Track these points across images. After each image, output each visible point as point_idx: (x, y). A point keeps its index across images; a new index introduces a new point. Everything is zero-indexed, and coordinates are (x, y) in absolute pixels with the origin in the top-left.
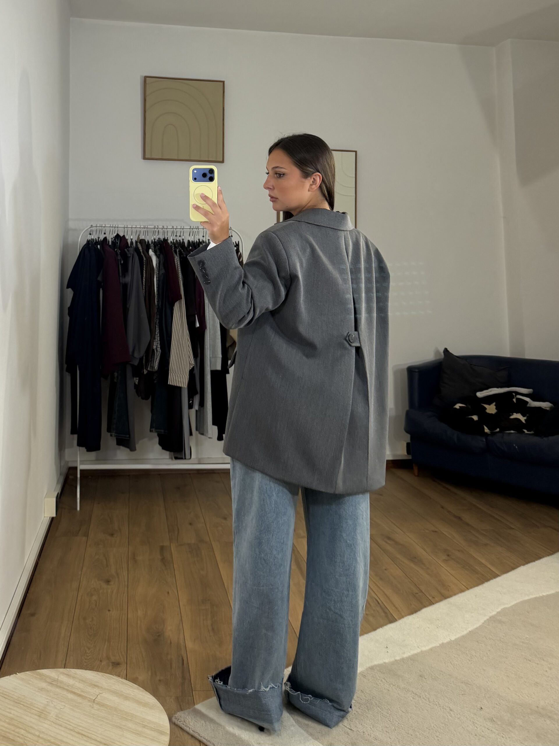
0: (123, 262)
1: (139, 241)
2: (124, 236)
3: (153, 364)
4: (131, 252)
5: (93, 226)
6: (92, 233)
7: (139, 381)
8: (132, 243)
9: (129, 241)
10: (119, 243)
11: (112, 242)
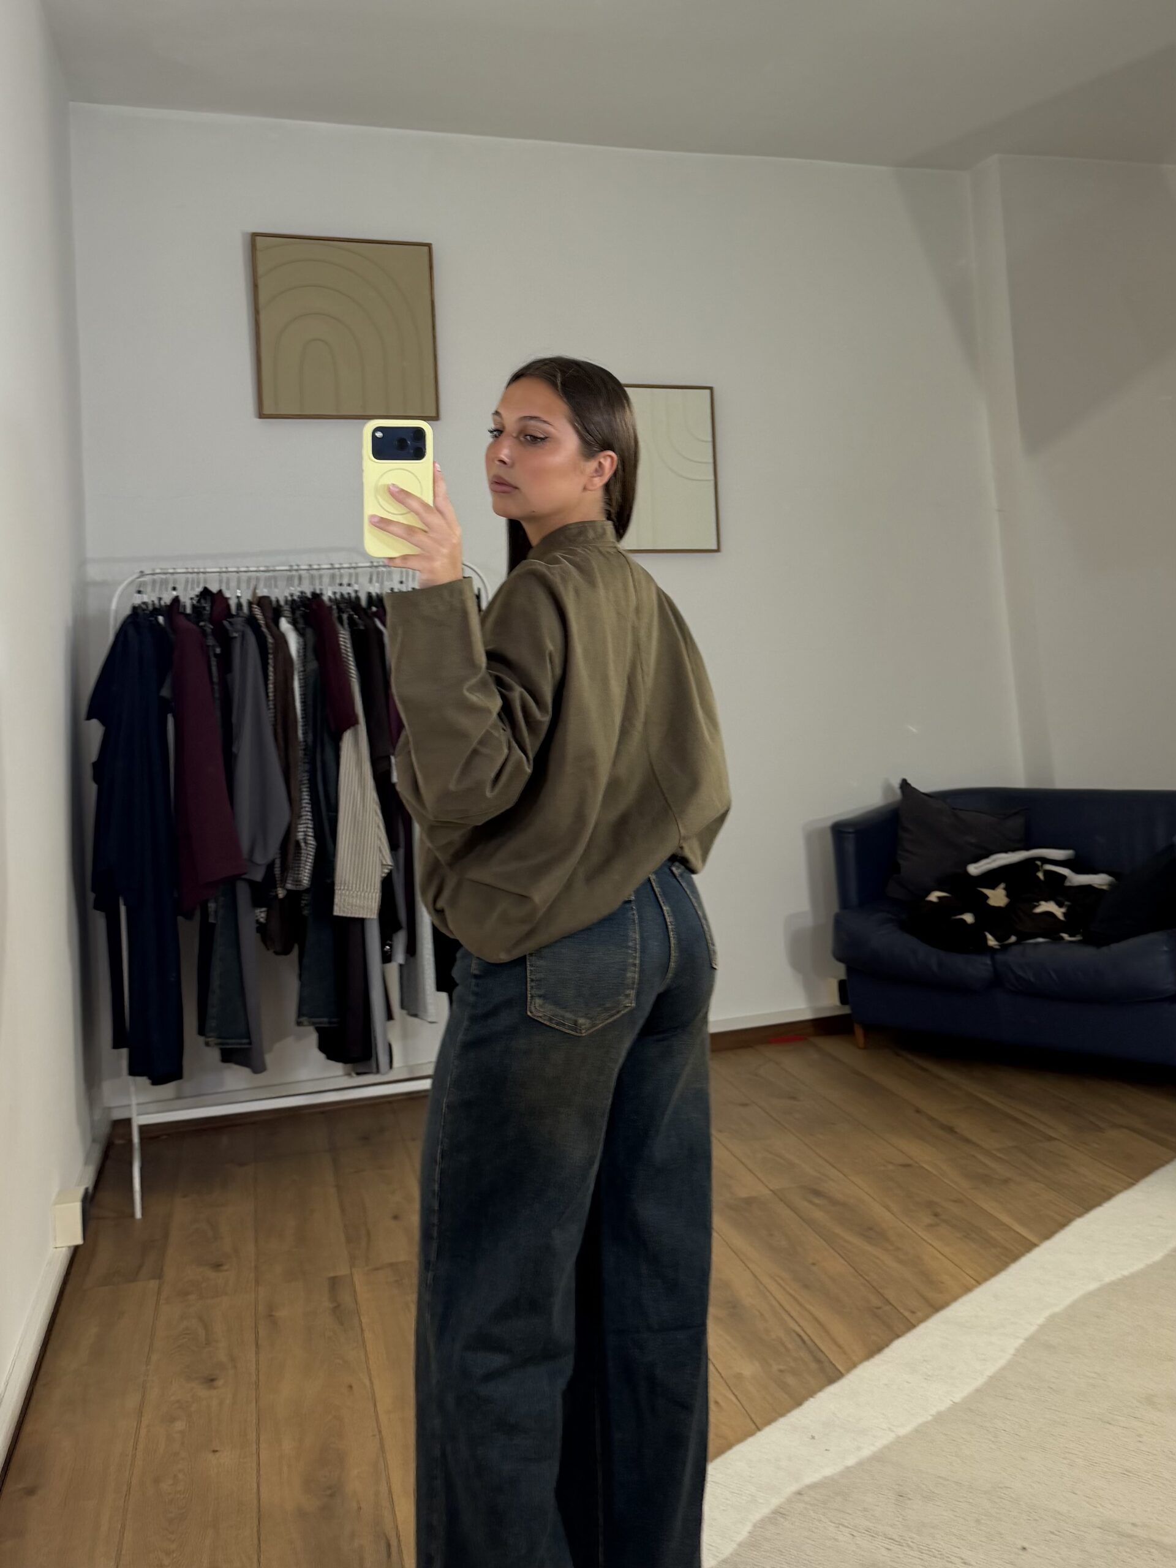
0: (222, 651)
1: (255, 601)
2: (220, 592)
3: (299, 875)
4: (237, 629)
5: (146, 572)
6: (143, 589)
7: (267, 915)
8: (239, 606)
9: (233, 603)
10: (208, 608)
11: (194, 607)
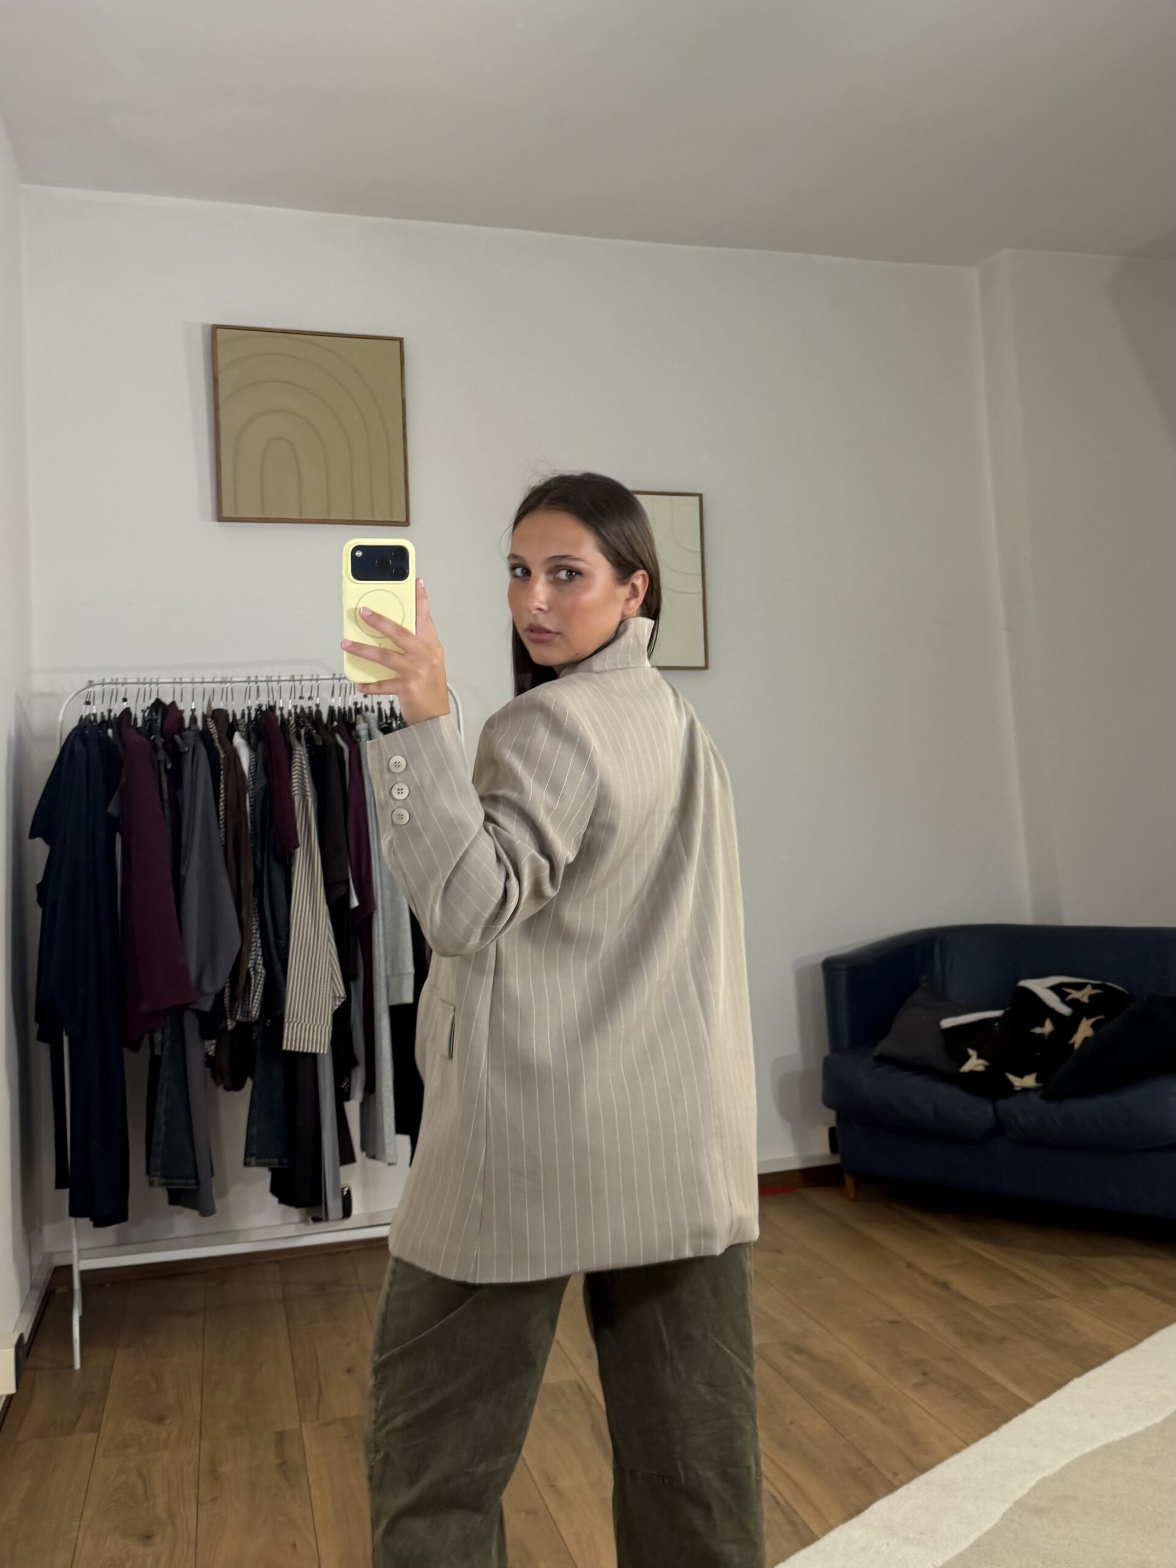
0: (172, 766)
1: (210, 714)
2: (173, 703)
3: (249, 1004)
4: (189, 741)
5: (95, 682)
6: (91, 700)
7: (216, 1048)
8: (193, 719)
9: (187, 716)
10: (159, 721)
11: (144, 719)
